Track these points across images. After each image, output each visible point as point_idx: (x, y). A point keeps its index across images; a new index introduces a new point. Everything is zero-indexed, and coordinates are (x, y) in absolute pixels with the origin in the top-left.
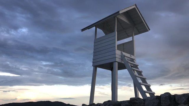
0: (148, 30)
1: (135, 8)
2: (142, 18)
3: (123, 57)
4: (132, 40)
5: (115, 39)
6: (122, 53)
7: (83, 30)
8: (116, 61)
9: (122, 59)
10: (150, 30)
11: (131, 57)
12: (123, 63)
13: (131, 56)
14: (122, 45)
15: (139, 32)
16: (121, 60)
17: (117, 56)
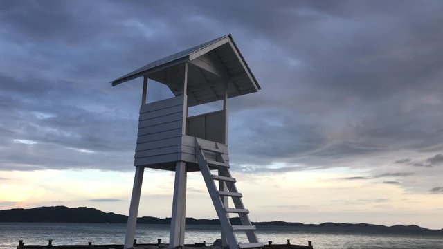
0: (257, 88)
1: (228, 44)
2: (243, 64)
3: (197, 150)
4: (222, 109)
5: (183, 104)
6: (196, 142)
7: (115, 83)
8: (181, 161)
9: (195, 155)
10: (260, 88)
11: (217, 150)
12: (197, 162)
13: (217, 147)
14: (204, 118)
15: (240, 91)
16: (192, 157)
17: (184, 149)
